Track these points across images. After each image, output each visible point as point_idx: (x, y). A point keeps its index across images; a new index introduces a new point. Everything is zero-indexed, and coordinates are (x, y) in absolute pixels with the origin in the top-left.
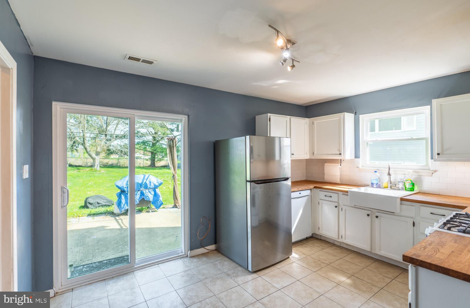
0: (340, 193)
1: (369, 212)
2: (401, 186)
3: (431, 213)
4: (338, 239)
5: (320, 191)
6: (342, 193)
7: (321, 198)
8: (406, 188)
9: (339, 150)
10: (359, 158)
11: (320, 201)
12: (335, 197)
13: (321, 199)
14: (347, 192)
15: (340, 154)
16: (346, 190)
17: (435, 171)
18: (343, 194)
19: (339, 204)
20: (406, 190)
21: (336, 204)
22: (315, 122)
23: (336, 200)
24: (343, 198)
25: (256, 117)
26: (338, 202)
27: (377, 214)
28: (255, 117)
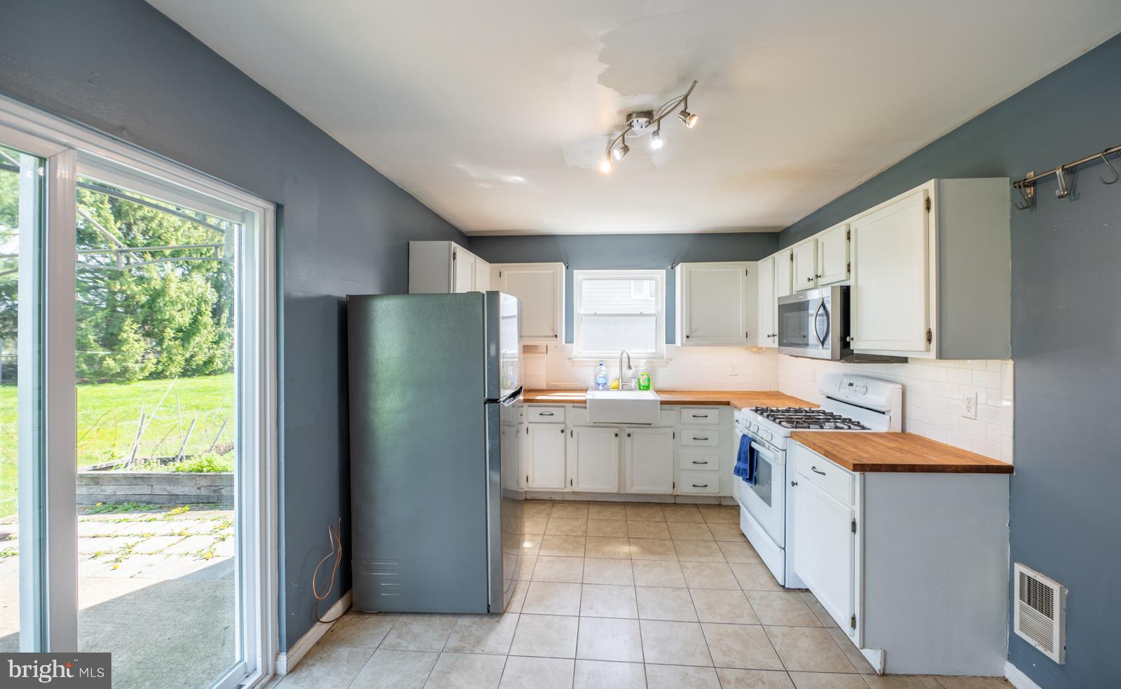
0: (569, 406)
1: (616, 430)
2: (633, 383)
3: (694, 416)
4: (565, 487)
5: (529, 406)
6: (572, 404)
7: (531, 421)
8: (640, 385)
9: (553, 329)
10: (573, 343)
11: (531, 427)
12: (559, 413)
13: (530, 423)
14: (585, 402)
15: (556, 336)
16: (583, 398)
17: (671, 360)
18: (574, 407)
19: (566, 426)
20: (640, 389)
21: (562, 427)
22: (505, 273)
23: (561, 419)
24: (574, 415)
25: (411, 243)
26: (564, 423)
27: (628, 431)
28: (409, 243)
